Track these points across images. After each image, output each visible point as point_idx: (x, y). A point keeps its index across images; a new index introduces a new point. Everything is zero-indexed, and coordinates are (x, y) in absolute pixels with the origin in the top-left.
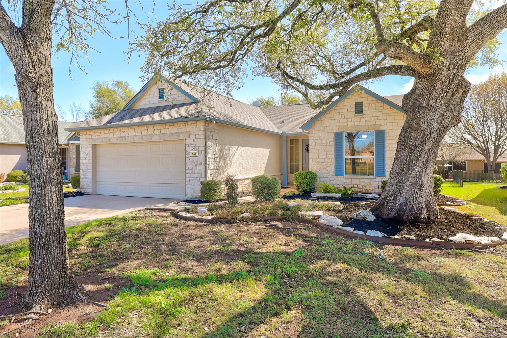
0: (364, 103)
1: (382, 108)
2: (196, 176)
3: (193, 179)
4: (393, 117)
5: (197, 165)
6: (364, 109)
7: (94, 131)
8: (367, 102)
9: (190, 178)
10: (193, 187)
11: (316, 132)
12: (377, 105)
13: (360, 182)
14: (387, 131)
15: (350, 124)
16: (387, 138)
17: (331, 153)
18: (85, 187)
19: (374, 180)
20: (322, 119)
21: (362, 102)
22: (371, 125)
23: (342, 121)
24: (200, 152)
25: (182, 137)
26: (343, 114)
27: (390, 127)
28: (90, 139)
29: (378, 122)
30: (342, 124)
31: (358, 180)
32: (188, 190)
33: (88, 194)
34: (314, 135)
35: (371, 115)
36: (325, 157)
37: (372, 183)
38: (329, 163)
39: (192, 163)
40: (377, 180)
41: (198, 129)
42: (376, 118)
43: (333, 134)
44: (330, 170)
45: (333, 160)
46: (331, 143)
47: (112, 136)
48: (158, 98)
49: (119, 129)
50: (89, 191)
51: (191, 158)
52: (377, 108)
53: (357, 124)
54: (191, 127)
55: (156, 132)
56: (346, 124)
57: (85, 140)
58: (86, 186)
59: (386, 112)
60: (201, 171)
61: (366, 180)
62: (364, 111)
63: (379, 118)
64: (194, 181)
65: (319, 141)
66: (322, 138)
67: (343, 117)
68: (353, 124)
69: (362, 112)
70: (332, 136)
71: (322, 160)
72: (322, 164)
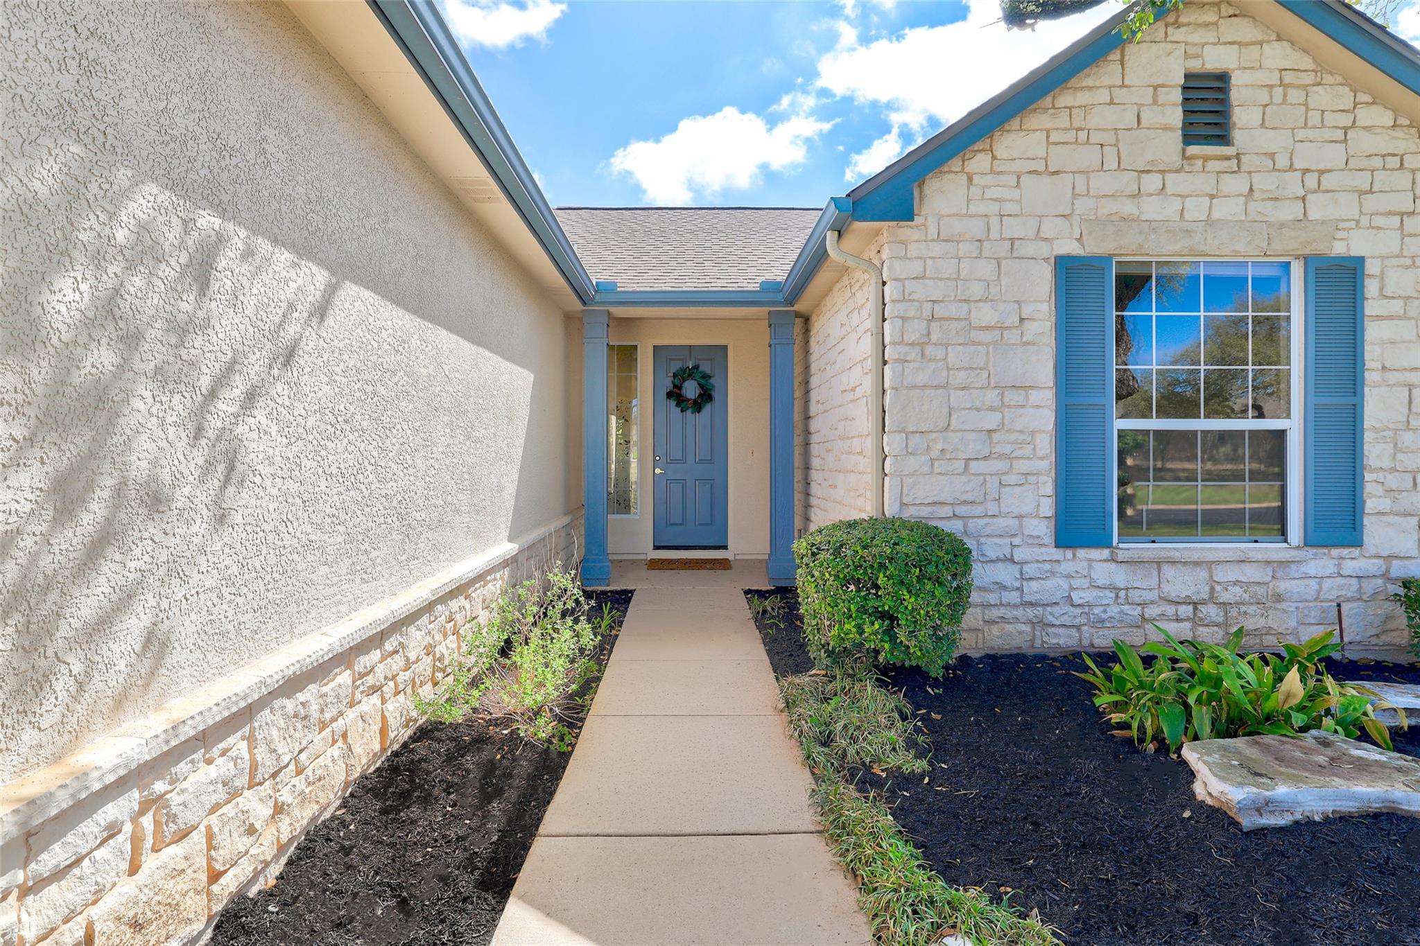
0: (1237, 79)
1: (1346, 120)
4: (1406, 182)
6: (1239, 117)
12: (1325, 97)
13: (1212, 585)
14: (1372, 267)
15: (1152, 209)
16: (1371, 308)
17: (1035, 396)
19: (1292, 568)
21: (1226, 76)
22: (1278, 225)
23: (1102, 183)
26: (1108, 138)
27: (1391, 242)
29: (1318, 209)
30: (1107, 207)
31: (1202, 574)
35: (1282, 162)
36: (990, 421)
37: (1283, 586)
38: (1022, 466)
40: (1308, 568)
42: (1311, 181)
43: (1047, 274)
44: (1028, 508)
45: (1046, 444)
46: (1032, 327)
52: (1314, 118)
53: (1196, 209)
56: (1129, 208)
61: (1251, 573)
62: (1237, 135)
63: (1327, 182)
65: (954, 310)
66: (976, 290)
67: (1111, 163)
68: (1170, 209)
69: (1223, 138)
70: (1043, 281)
71: (974, 446)
72: (974, 467)
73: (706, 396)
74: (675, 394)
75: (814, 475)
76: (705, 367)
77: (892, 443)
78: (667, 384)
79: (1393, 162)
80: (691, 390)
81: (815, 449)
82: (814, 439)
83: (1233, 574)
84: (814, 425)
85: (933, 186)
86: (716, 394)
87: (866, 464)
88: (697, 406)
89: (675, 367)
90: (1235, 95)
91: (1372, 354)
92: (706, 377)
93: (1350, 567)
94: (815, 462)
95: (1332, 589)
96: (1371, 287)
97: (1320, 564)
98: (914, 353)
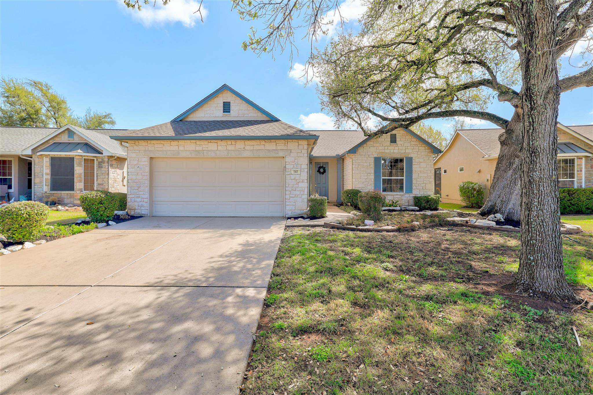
0: (397, 135)
1: (410, 140)
2: (298, 193)
3: (294, 196)
4: (417, 148)
5: (298, 183)
6: (397, 140)
7: (153, 142)
8: (400, 135)
9: (291, 196)
10: (294, 204)
11: (359, 156)
12: (407, 137)
13: (394, 198)
14: (414, 158)
15: (386, 151)
16: (413, 163)
17: (372, 174)
18: (137, 208)
19: (404, 196)
20: (364, 146)
21: (396, 134)
22: (402, 153)
23: (380, 148)
24: (302, 170)
25: (281, 154)
26: (381, 142)
27: (416, 155)
28: (145, 150)
29: (407, 151)
30: (381, 151)
31: (392, 197)
32: (288, 208)
33: (141, 217)
34: (357, 159)
35: (403, 145)
36: (366, 177)
37: (403, 198)
38: (370, 183)
39: (293, 180)
40: (406, 196)
41: (300, 147)
42: (406, 148)
43: (373, 159)
44: (371, 188)
45: (373, 180)
46: (371, 166)
47: (181, 148)
48: (222, 111)
49: (194, 141)
50: (143, 213)
51: (291, 175)
52: (407, 140)
53: (392, 151)
54: (292, 145)
55: (247, 148)
56: (383, 151)
57: (138, 151)
58: (138, 206)
59: (412, 143)
60: (303, 188)
61: (398, 196)
62: (397, 142)
63: (408, 148)
64: (295, 198)
65: (362, 164)
66: (364, 161)
67: (381, 145)
68: (389, 151)
69: (395, 142)
70: (372, 160)
71: (364, 180)
72: (364, 183)
73: (324, 171)
74: (319, 171)
75: (344, 185)
76: (324, 166)
77: (354, 180)
78: (317, 169)
79: (416, 145)
80: (322, 170)
81: (344, 181)
82: (344, 179)
83: (396, 196)
84: (344, 177)
85: (359, 148)
86: (326, 171)
87: (351, 183)
88: (323, 173)
89: (319, 166)
90: (397, 137)
91: (414, 169)
92: (325, 168)
93: (411, 196)
94: (345, 183)
95: (409, 198)
96: (414, 161)
97: (407, 195)
98: (356, 169)
